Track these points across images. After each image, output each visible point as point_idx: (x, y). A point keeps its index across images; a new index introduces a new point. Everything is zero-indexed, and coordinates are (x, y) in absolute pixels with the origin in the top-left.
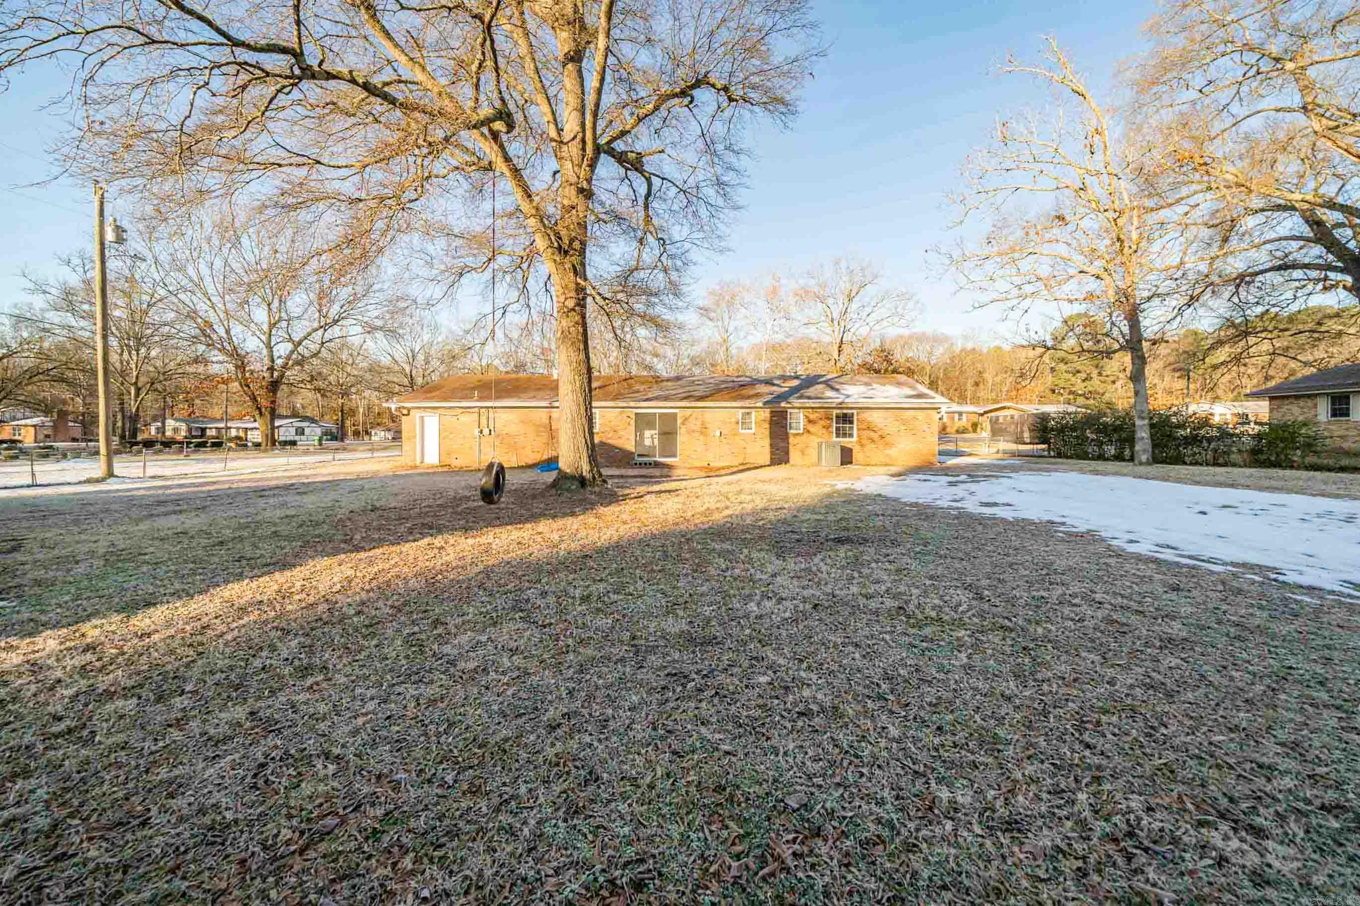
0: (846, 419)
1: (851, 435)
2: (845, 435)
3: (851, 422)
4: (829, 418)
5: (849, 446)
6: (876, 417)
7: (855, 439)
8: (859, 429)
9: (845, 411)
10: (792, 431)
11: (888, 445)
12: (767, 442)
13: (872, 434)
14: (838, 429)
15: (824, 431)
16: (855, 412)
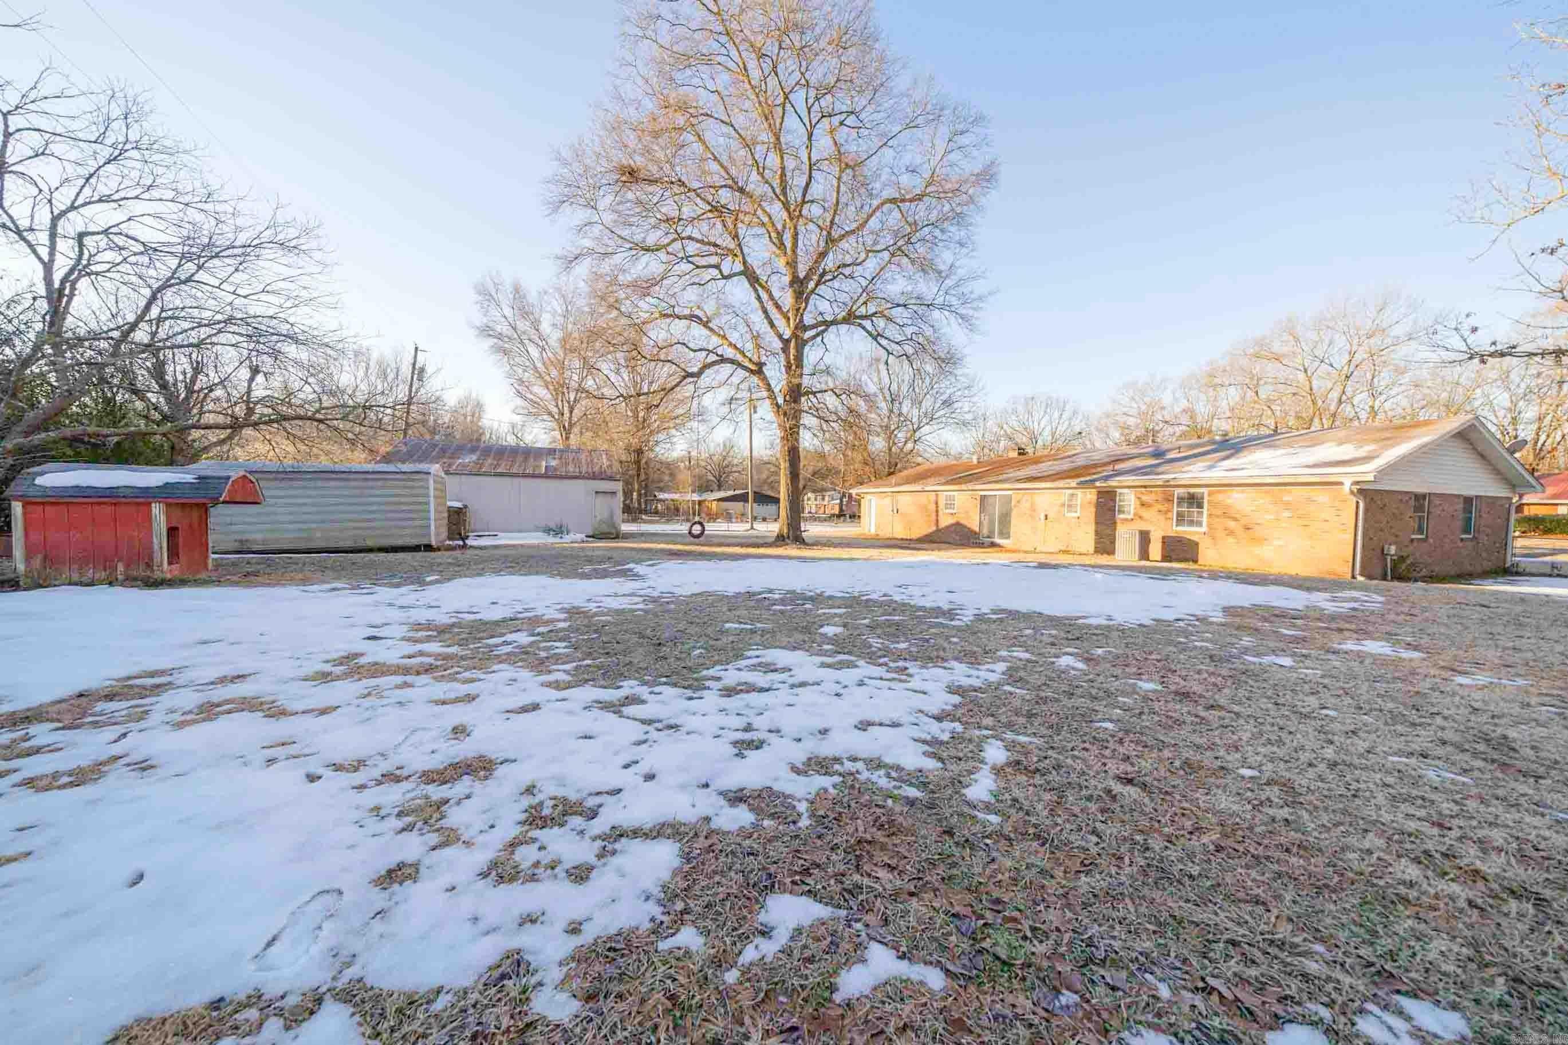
0: (1194, 501)
1: (1199, 524)
2: (1191, 523)
3: (1200, 506)
4: (1169, 500)
5: (1195, 538)
6: (1238, 499)
7: (1204, 529)
8: (1210, 515)
9: (1192, 490)
10: (1122, 516)
11: (1260, 541)
12: (1091, 528)
13: (1232, 524)
14: (1179, 514)
15: (1162, 517)
16: (1205, 490)
